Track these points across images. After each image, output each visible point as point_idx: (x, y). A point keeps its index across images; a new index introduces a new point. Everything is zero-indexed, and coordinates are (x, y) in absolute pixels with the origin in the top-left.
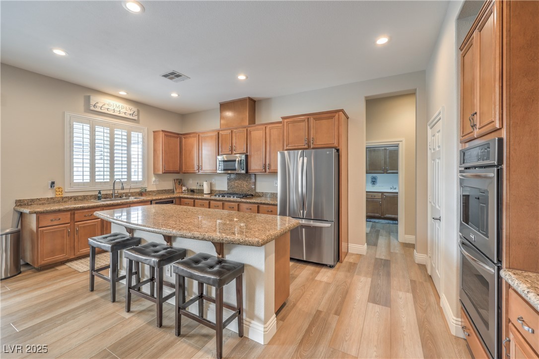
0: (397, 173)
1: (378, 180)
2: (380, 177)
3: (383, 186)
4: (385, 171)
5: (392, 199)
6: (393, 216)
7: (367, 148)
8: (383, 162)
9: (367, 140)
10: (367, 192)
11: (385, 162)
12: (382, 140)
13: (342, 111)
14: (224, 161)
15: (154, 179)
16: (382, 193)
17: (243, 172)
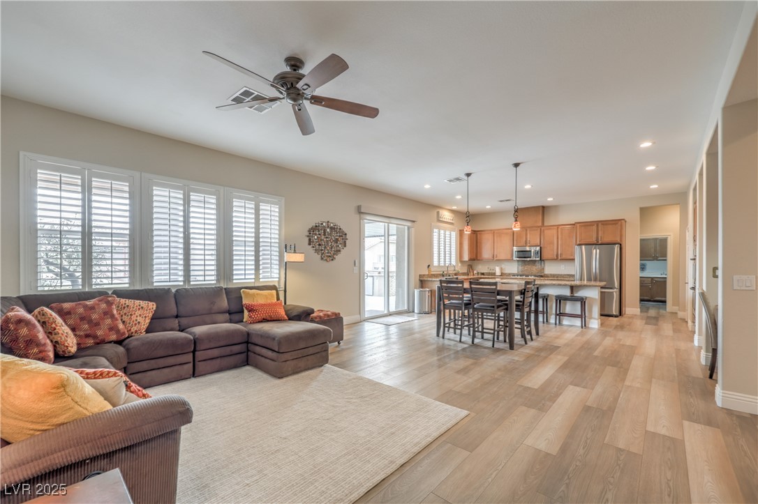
0: (666, 260)
1: (648, 267)
2: (649, 264)
3: (653, 272)
4: (655, 259)
5: (661, 284)
6: (663, 299)
7: (641, 240)
8: (653, 250)
9: (641, 234)
10: (641, 277)
11: (655, 251)
12: (654, 233)
13: (623, 220)
14: (518, 251)
15: (460, 265)
16: (652, 278)
17: (539, 259)
